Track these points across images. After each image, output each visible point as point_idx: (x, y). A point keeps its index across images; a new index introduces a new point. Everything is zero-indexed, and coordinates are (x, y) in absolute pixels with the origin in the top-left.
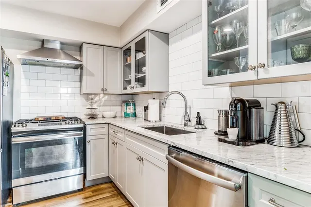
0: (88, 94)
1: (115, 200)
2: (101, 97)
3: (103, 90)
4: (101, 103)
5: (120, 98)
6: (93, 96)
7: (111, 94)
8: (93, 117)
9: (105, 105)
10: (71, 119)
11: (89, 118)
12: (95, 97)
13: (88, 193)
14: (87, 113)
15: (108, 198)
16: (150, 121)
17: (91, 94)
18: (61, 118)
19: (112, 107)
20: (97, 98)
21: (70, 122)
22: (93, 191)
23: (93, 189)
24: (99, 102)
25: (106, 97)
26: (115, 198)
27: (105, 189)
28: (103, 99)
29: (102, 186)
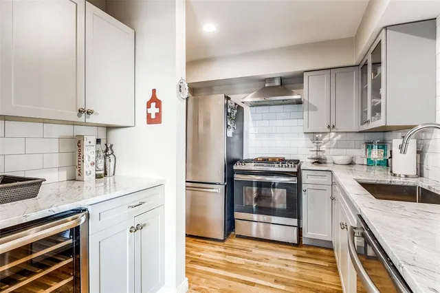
0: (313, 133)
1: (331, 274)
2: (331, 137)
3: (329, 127)
4: (331, 144)
5: (362, 138)
6: (321, 135)
7: (347, 132)
8: (319, 161)
9: (337, 147)
10: (290, 161)
11: (313, 163)
12: (323, 137)
13: (302, 252)
14: (314, 157)
15: (322, 268)
16: (395, 175)
17: (319, 133)
18: (277, 160)
19: (348, 150)
20: (326, 138)
21: (290, 165)
22: (308, 252)
23: (311, 249)
24: (329, 143)
25: (339, 136)
26: (329, 272)
27: (324, 255)
28: (335, 139)
29: (322, 251)
